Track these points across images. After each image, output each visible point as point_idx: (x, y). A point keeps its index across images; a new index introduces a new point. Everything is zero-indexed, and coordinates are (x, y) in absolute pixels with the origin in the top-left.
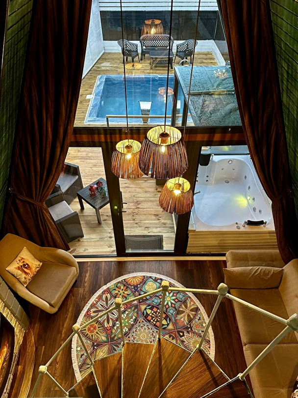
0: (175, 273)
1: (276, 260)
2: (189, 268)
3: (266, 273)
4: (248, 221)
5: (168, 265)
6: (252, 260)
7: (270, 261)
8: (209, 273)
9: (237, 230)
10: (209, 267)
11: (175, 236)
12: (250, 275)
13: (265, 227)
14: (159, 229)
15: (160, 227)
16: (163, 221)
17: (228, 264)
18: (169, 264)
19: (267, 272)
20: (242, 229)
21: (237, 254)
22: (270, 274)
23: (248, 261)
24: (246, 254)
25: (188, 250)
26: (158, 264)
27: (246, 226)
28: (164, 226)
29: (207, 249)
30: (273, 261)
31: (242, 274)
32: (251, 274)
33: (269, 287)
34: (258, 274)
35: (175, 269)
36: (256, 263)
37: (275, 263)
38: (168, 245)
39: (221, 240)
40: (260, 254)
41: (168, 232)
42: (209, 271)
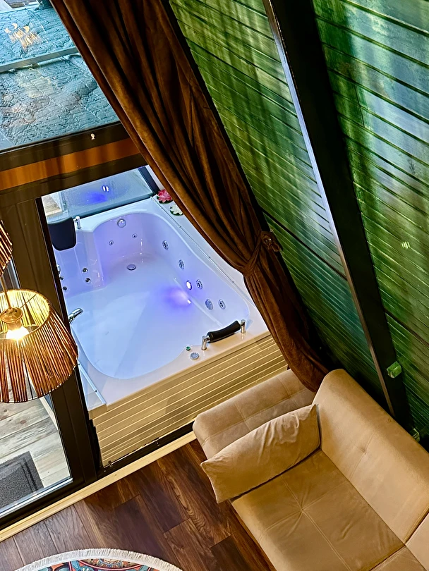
0: (95, 529)
1: (294, 392)
2: (124, 500)
3: (286, 430)
4: (209, 334)
5: (69, 519)
6: (249, 415)
7: (283, 399)
8: (173, 488)
9: (195, 363)
10: (168, 474)
11: (59, 440)
12: (258, 449)
13: (244, 332)
14: (12, 443)
15: (12, 436)
16: (15, 417)
17: (206, 447)
18: (72, 516)
19: (289, 426)
20: (204, 357)
21: (215, 415)
22: (297, 427)
23: (242, 420)
24: (233, 408)
25: (106, 458)
26: (42, 530)
27: (209, 346)
28: (24, 427)
29: (147, 434)
30: (288, 397)
31: (242, 456)
32: (260, 445)
33: (305, 456)
34: (274, 439)
35: (92, 522)
36: (259, 416)
37: (293, 399)
38: (52, 471)
39: (169, 401)
40: (258, 394)
41: (40, 438)
42: (170, 483)
